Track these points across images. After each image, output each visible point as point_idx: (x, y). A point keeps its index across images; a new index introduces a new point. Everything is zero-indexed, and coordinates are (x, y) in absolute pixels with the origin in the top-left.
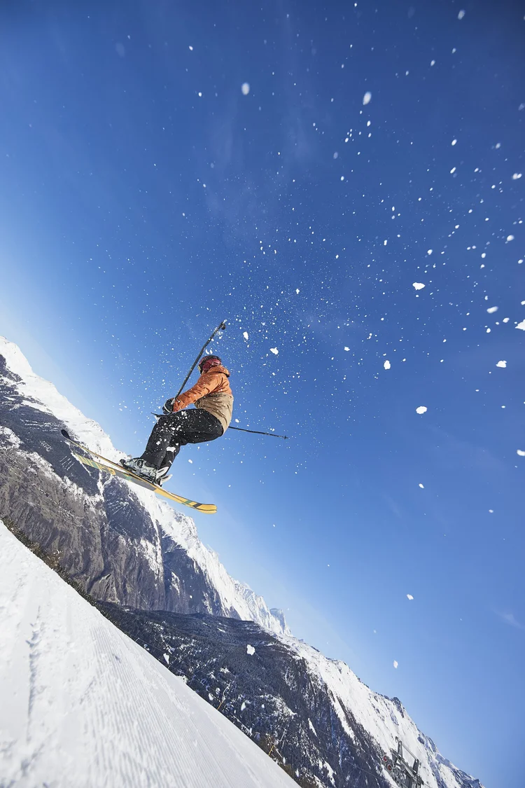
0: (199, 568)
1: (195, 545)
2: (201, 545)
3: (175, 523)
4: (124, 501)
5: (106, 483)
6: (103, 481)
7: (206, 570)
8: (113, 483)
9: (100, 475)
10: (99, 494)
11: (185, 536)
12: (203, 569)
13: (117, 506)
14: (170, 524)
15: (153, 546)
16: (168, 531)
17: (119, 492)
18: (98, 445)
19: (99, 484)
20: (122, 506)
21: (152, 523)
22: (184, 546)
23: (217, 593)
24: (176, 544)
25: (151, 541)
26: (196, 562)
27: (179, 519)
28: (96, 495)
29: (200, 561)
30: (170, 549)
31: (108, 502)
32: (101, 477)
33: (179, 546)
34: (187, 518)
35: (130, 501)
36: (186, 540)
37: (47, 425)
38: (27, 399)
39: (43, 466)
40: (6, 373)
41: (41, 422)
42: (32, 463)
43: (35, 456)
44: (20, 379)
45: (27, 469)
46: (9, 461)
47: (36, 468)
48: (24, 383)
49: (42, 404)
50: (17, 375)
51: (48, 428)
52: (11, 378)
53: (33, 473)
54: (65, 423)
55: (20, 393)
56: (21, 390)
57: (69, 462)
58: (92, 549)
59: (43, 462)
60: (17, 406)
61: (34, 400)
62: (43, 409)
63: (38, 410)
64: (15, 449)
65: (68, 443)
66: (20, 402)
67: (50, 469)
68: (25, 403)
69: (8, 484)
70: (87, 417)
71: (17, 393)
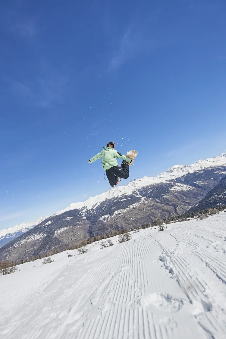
0: (201, 170)
1: (189, 168)
2: (190, 165)
3: (172, 174)
4: (149, 190)
5: (138, 194)
6: (137, 195)
7: (204, 168)
8: (139, 191)
9: (134, 195)
10: (142, 198)
11: (181, 171)
12: (203, 168)
13: (150, 193)
14: (171, 176)
15: (177, 186)
16: (174, 178)
17: (145, 191)
18: (121, 191)
19: (137, 196)
20: (151, 192)
21: (166, 183)
22: (185, 173)
23: (220, 166)
24: (182, 176)
25: (173, 186)
26: (197, 171)
27: (171, 171)
28: (141, 199)
29: (197, 169)
30: (183, 180)
31: (147, 196)
32: (135, 195)
33: (184, 175)
34: (173, 167)
35: (151, 188)
36: (183, 171)
37: (105, 205)
38: (93, 207)
39: (121, 212)
40: (81, 210)
41: (104, 206)
42: (118, 214)
43: (116, 212)
44: (85, 207)
45: (120, 216)
46: (114, 220)
47: (121, 214)
48: (87, 206)
49: (97, 204)
50: (83, 207)
51: (107, 205)
52: (84, 209)
53: (122, 215)
54: (107, 199)
55: (90, 209)
56: (89, 208)
57: (123, 203)
58: (162, 208)
59: (119, 211)
60: (95, 211)
61: (94, 206)
62: (99, 204)
63: (98, 206)
64: (110, 217)
65: (116, 201)
66: (94, 210)
67: (123, 210)
68: (94, 208)
69: (122, 223)
70: (107, 191)
71: (90, 210)
